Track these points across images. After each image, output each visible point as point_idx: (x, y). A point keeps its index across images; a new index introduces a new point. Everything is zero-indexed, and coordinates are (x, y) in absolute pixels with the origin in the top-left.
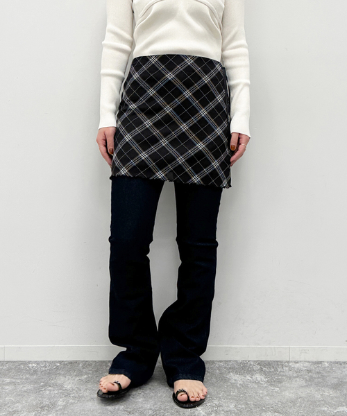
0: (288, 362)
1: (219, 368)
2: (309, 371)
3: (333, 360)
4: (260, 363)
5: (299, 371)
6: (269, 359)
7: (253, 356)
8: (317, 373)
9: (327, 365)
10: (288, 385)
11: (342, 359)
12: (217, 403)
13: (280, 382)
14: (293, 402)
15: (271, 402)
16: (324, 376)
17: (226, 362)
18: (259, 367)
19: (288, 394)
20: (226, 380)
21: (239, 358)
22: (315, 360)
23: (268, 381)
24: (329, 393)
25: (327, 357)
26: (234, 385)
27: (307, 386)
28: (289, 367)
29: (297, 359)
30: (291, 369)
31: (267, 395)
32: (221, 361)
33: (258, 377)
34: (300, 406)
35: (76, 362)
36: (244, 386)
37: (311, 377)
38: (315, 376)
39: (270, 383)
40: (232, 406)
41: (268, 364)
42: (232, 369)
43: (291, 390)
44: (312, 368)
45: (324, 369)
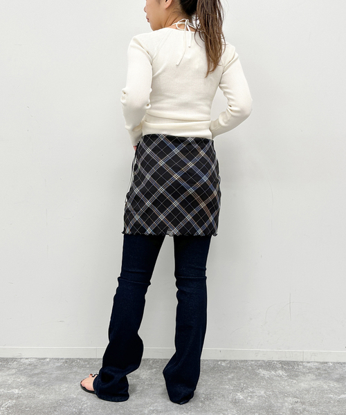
0: (302, 362)
1: (251, 365)
2: (318, 369)
3: (335, 361)
4: (281, 362)
5: (310, 368)
6: (288, 360)
7: (276, 358)
8: (324, 370)
9: (331, 364)
10: (303, 378)
11: (342, 361)
12: (252, 390)
13: (297, 376)
14: (308, 391)
15: (291, 390)
16: (328, 373)
17: (256, 361)
18: (280, 365)
19: (303, 385)
20: (257, 375)
21: (266, 359)
22: (322, 361)
23: (288, 376)
24: (333, 384)
25: (331, 359)
26: (263, 378)
27: (317, 379)
28: (303, 365)
29: (309, 360)
30: (304, 367)
31: (288, 385)
32: (252, 361)
33: (280, 372)
34: (313, 394)
35: (148, 359)
36: (270, 378)
37: (320, 373)
38: (322, 372)
39: (290, 377)
40: (262, 393)
41: (288, 363)
42: (261, 366)
43: (305, 383)
44: (320, 366)
45: (329, 367)
